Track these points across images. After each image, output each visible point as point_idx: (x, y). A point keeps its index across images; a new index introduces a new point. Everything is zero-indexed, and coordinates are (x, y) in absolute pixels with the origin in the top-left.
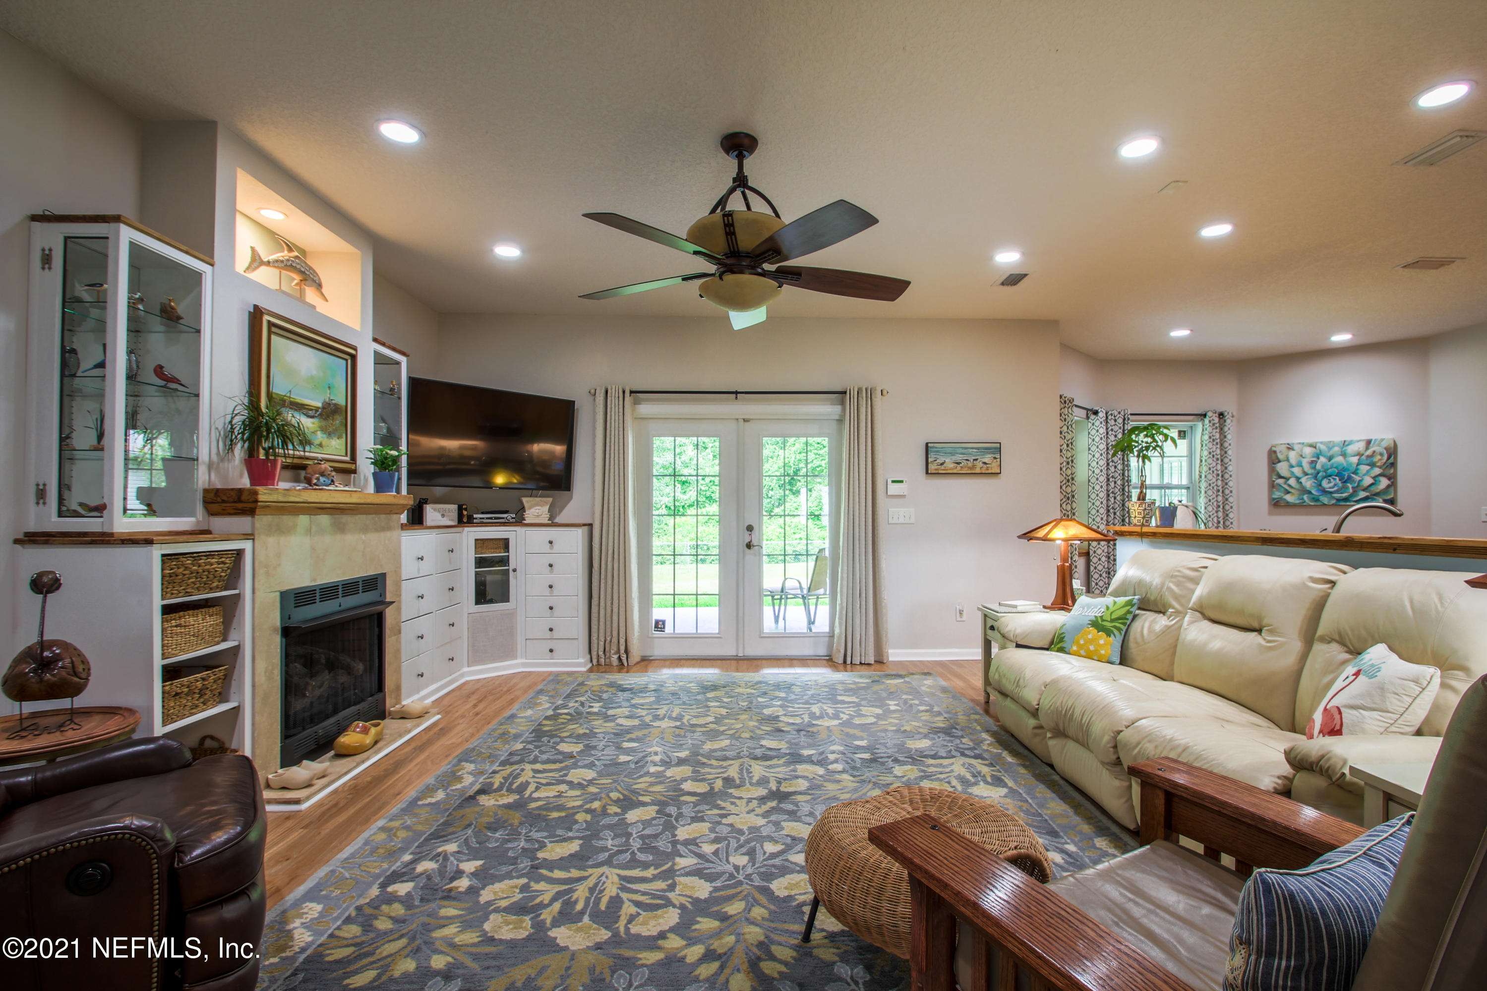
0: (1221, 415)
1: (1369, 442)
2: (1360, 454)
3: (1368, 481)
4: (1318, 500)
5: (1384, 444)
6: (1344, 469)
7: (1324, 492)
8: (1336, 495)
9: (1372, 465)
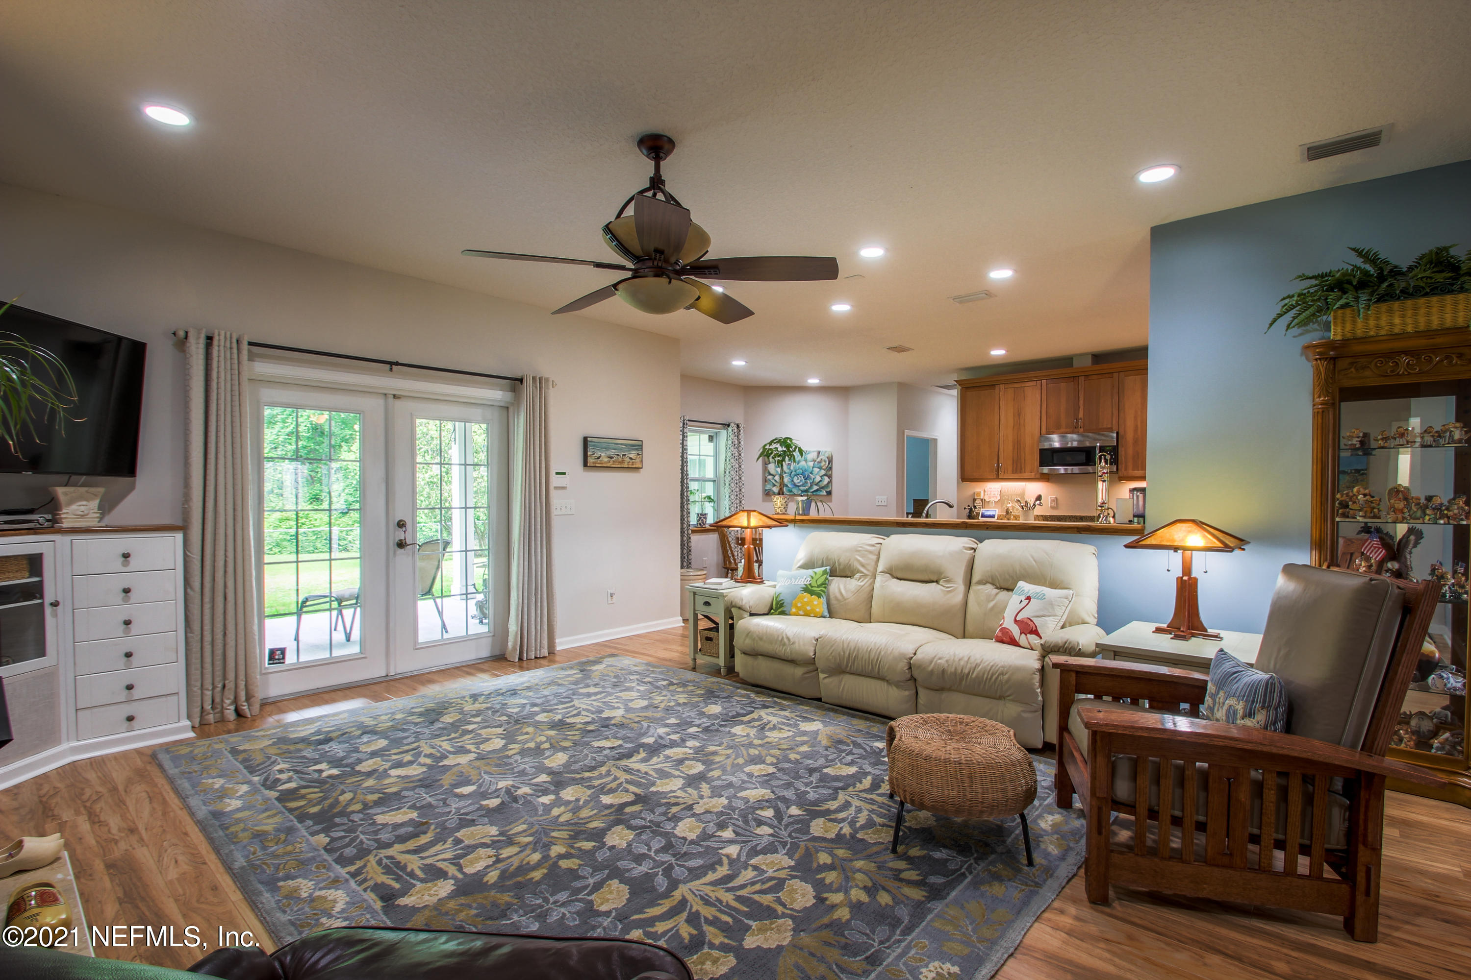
0: (738, 426)
1: (819, 452)
2: (814, 461)
3: (818, 479)
4: (791, 491)
5: (827, 455)
6: (806, 470)
7: (795, 485)
8: (802, 488)
9: (820, 468)
